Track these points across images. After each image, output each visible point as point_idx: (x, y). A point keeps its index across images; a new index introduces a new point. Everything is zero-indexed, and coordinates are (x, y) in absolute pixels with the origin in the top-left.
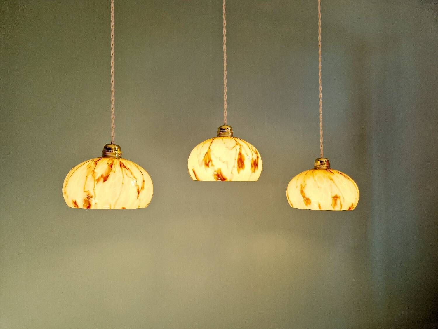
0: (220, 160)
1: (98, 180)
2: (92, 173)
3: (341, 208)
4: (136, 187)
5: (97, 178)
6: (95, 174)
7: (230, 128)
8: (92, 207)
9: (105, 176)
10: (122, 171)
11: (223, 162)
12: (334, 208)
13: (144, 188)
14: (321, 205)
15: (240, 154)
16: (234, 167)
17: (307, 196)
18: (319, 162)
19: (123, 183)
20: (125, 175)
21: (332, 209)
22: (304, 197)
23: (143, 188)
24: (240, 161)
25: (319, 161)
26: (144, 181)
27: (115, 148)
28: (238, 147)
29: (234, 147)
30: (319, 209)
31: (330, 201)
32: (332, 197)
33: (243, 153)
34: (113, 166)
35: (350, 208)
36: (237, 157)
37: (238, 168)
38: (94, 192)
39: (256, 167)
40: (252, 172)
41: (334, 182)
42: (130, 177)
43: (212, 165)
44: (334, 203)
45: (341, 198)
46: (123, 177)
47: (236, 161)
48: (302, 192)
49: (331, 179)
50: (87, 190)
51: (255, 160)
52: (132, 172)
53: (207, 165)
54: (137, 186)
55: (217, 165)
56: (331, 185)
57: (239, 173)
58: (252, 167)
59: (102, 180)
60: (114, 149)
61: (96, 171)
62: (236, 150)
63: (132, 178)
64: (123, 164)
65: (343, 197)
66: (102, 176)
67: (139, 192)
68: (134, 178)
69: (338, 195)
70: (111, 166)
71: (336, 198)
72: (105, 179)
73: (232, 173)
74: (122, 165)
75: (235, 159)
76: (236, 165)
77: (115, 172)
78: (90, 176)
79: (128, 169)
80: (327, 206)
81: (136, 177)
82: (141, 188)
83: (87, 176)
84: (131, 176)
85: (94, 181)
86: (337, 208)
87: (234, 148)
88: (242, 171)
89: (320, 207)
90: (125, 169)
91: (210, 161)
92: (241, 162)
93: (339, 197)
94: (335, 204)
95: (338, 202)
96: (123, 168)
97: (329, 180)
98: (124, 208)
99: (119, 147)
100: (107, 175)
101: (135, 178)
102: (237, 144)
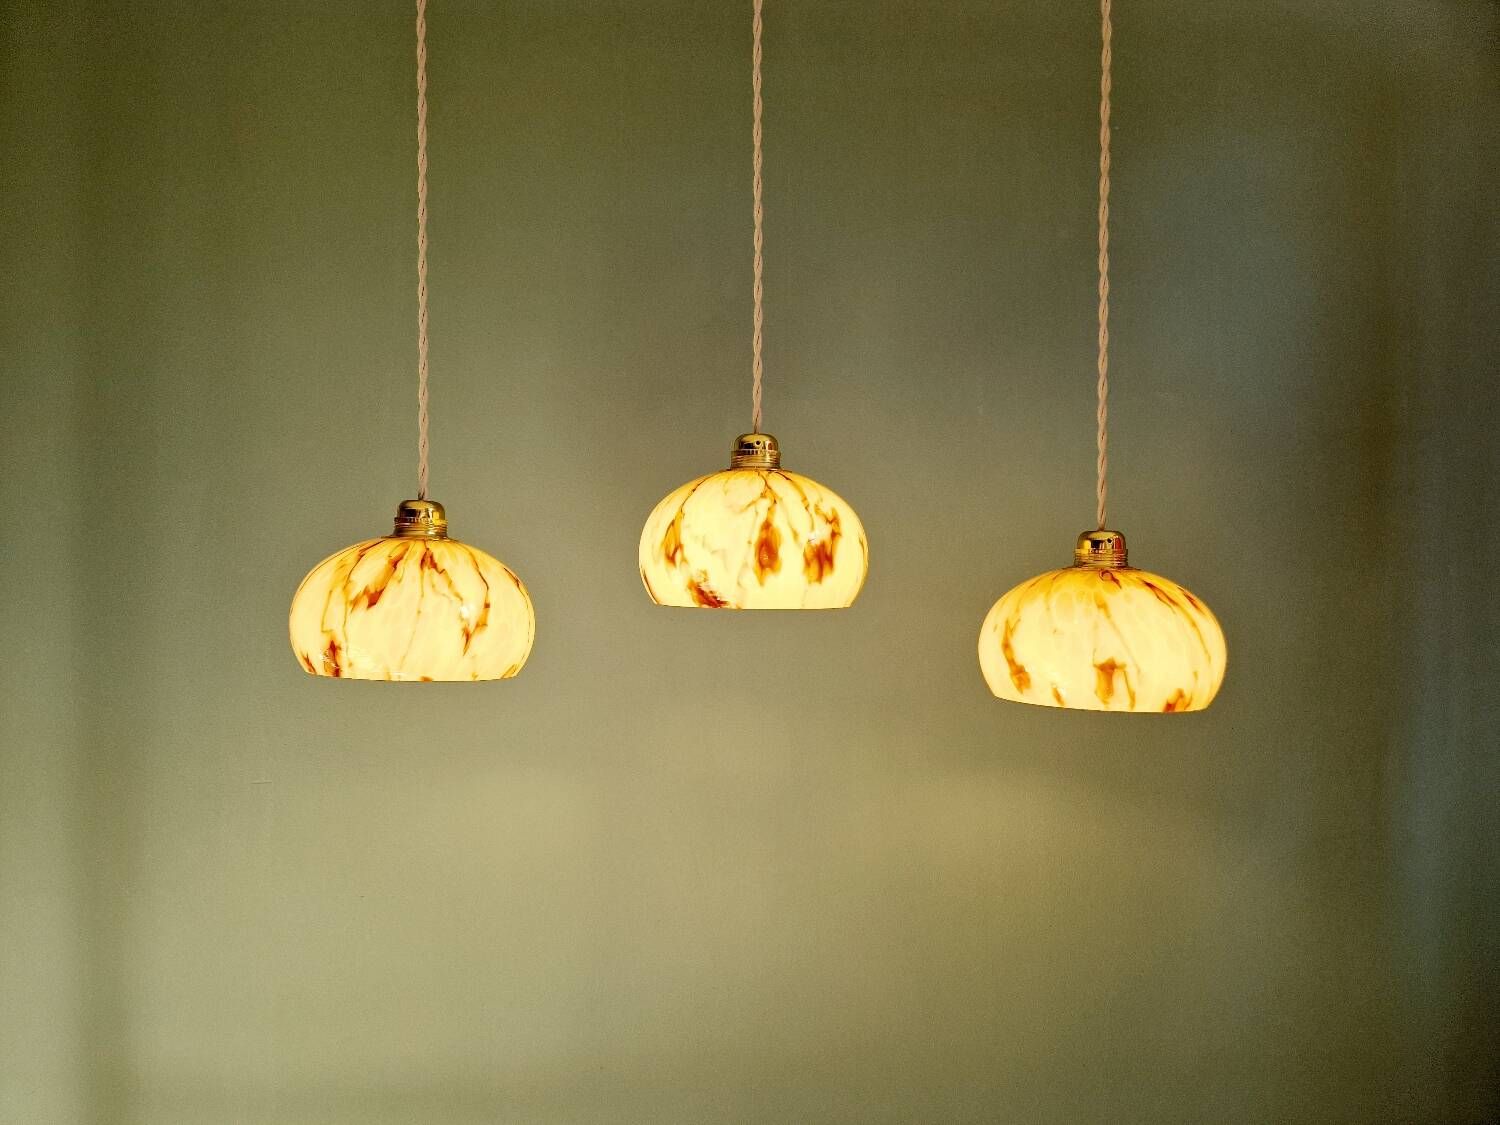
0: (704, 544)
1: (355, 603)
2: (344, 583)
3: (1133, 704)
4: (459, 621)
5: (352, 596)
6: (350, 586)
7: (768, 442)
8: (346, 673)
9: (372, 591)
10: (422, 577)
11: (714, 552)
12: (1105, 702)
13: (485, 624)
14: (1063, 693)
15: (767, 526)
16: (745, 565)
17: (1020, 660)
18: (1088, 544)
19: (419, 612)
20: (428, 590)
21: (1102, 708)
22: (1011, 662)
23: (482, 624)
24: (764, 548)
25: (1090, 539)
26: (487, 606)
27: (427, 510)
28: (766, 503)
29: (749, 505)
30: (1056, 704)
31: (1091, 678)
32: (1095, 666)
33: (779, 522)
34: (400, 565)
35: (1170, 706)
36: (755, 536)
37: (758, 568)
38: (345, 634)
39: (826, 568)
40: (810, 582)
41: (1109, 617)
42: (444, 595)
43: (684, 560)
44: (1104, 685)
45: (1131, 670)
46: (423, 596)
47: (752, 550)
48: (1006, 646)
49: (1102, 606)
50: (329, 629)
51: (823, 545)
52: (453, 579)
53: (671, 559)
54: (462, 620)
55: (697, 559)
56: (1096, 627)
57: (762, 583)
58: (808, 564)
59: (365, 601)
60: (423, 514)
61: (353, 577)
62: (757, 513)
63: (448, 598)
64: (431, 557)
65: (1137, 666)
66: (366, 591)
67: (468, 636)
68: (453, 598)
69: (1119, 661)
70: (395, 564)
71: (1108, 669)
72: (373, 599)
73: (739, 584)
74: (428, 560)
75: (749, 543)
76: (752, 560)
77: (400, 581)
78: (338, 592)
79: (442, 572)
80: (1083, 695)
81: (463, 594)
82: (477, 626)
83: (331, 592)
84: (446, 590)
85: (346, 603)
86: (1120, 704)
87: (752, 508)
88: (771, 579)
89: (1058, 697)
90: (434, 570)
91: (679, 547)
92: (767, 552)
93: (1122, 667)
94: (1109, 690)
95: (1118, 682)
96: (426, 569)
97: (1093, 607)
98: (426, 680)
99: (438, 507)
100: (378, 590)
101: (457, 595)
102: (763, 496)
